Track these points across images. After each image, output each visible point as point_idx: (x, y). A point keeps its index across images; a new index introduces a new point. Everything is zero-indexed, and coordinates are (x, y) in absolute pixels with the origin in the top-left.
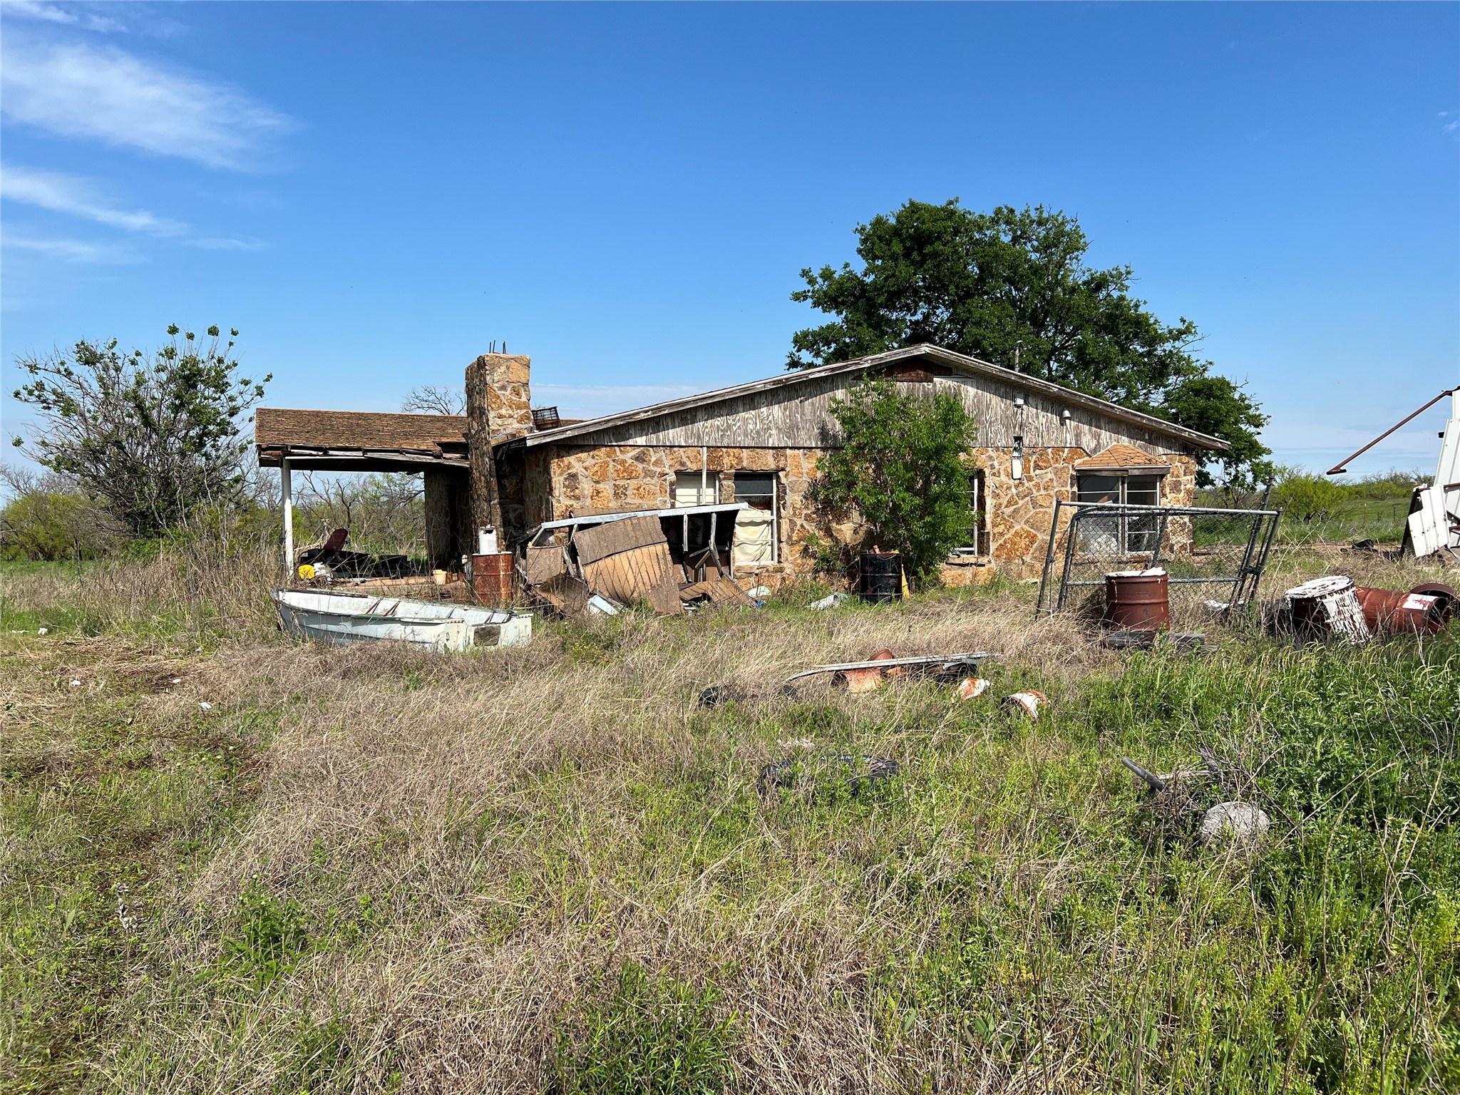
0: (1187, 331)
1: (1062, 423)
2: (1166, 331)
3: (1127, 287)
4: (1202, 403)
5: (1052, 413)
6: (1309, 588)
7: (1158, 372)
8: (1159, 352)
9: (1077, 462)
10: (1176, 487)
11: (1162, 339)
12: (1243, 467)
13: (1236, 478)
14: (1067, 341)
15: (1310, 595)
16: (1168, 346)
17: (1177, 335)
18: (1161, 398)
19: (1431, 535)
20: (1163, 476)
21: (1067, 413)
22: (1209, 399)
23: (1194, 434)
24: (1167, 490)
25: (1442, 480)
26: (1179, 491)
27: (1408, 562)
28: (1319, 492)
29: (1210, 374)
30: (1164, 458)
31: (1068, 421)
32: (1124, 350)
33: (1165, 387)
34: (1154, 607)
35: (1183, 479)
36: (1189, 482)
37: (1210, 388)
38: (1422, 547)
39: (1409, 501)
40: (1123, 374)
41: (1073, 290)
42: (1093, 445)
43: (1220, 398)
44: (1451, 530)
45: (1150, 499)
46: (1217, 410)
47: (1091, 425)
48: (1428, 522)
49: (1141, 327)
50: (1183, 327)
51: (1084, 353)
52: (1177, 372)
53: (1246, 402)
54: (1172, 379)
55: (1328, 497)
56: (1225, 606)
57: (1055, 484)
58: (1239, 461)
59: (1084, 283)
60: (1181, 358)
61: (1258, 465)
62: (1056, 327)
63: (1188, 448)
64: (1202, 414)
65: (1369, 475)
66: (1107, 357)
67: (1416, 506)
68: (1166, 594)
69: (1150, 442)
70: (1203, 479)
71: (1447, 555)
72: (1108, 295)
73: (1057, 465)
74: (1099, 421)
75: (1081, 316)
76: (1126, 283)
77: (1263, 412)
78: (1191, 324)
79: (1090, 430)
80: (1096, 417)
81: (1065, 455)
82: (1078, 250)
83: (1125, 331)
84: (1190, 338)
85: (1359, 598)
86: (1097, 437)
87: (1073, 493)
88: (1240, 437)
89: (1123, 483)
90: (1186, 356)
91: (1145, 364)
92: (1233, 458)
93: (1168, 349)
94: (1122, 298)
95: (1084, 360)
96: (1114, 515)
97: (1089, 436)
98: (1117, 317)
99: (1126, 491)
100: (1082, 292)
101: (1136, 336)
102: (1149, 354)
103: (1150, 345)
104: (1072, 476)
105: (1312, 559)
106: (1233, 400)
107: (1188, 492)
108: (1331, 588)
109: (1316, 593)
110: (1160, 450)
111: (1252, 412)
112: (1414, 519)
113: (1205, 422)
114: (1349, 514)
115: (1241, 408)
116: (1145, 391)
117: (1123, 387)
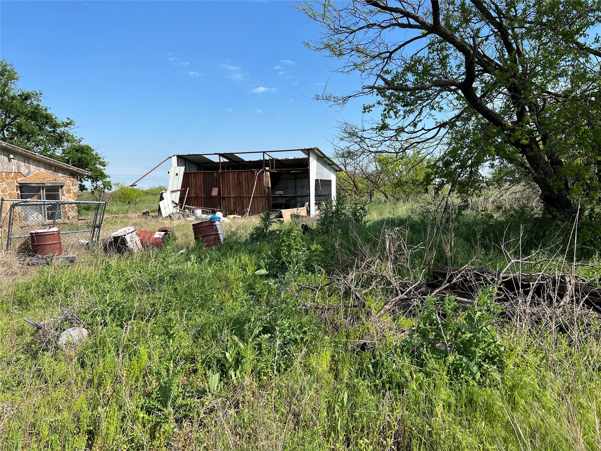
0: (70, 123)
1: (10, 160)
2: (61, 122)
3: (41, 101)
4: (79, 155)
5: (4, 156)
6: (119, 232)
7: (59, 140)
8: (58, 131)
9: (19, 179)
10: (69, 191)
11: (59, 126)
12: (100, 183)
13: (96, 187)
14: (12, 122)
15: (120, 235)
16: (62, 129)
17: (67, 125)
18: (61, 152)
19: (167, 209)
20: (62, 187)
21: (11, 156)
22: (82, 153)
23: (75, 169)
24: (65, 193)
25: (170, 189)
26: (70, 193)
27: (160, 219)
28: (132, 193)
29: (82, 143)
30: (62, 179)
31: (12, 160)
32: (41, 129)
33: (62, 147)
34: (54, 245)
35: (72, 188)
36: (75, 189)
37: (83, 149)
38: (165, 213)
39: (159, 196)
40: (41, 140)
41: (13, 98)
42: (27, 171)
43: (87, 154)
44: (174, 207)
45: (56, 197)
46: (86, 159)
47: (25, 162)
48: (166, 204)
49: (48, 119)
50: (68, 122)
51: (21, 128)
52: (68, 141)
53: (99, 156)
54: (66, 144)
55: (136, 195)
56: (87, 242)
57: (8, 189)
58: (97, 180)
59: (19, 96)
60: (69, 135)
61: (105, 182)
62: (6, 114)
63: (73, 174)
64: (80, 160)
65: (152, 186)
66: (32, 131)
67: (162, 198)
68: (59, 239)
69: (55, 171)
70: (82, 188)
71: (173, 216)
72: (32, 103)
73: (8, 181)
74: (29, 160)
75: (18, 111)
76: (40, 98)
77: (106, 160)
78: (72, 121)
79: (24, 165)
80: (27, 158)
81: (12, 176)
82: (14, 79)
83: (41, 120)
84: (72, 127)
85: (138, 235)
86: (29, 168)
87: (18, 194)
88: (96, 170)
89: (43, 189)
90: (71, 134)
91: (52, 136)
92: (94, 179)
93: (62, 130)
94: (38, 105)
95: (21, 132)
96: (40, 205)
97: (24, 168)
98: (36, 113)
99: (45, 193)
100: (18, 100)
101: (47, 123)
102: (54, 132)
103: (54, 128)
104: (17, 186)
105: (126, 220)
106: (93, 155)
107: (74, 193)
108: (127, 232)
109: (122, 234)
110: (60, 175)
111: (101, 160)
112: (161, 203)
113: (81, 163)
114: (143, 201)
115: (97, 158)
116: (53, 148)
117: (42, 146)
